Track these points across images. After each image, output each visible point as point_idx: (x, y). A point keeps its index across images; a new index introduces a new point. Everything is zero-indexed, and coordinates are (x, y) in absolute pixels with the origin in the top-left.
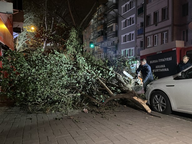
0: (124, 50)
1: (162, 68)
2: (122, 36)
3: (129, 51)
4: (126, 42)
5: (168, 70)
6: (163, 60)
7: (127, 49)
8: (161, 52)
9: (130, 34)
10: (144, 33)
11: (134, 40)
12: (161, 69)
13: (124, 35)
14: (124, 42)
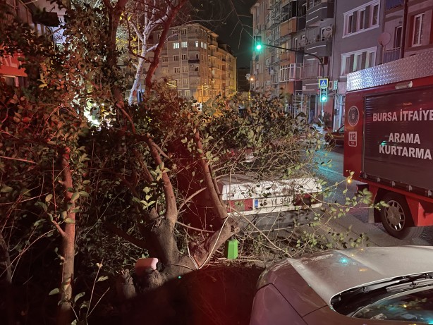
0: (348, 55)
1: (408, 145)
2: (345, 14)
3: (361, 58)
4: (355, 31)
5: (428, 155)
6: (416, 118)
7: (357, 53)
8: (411, 85)
9: (368, 8)
10: (406, 5)
11: (377, 26)
12: (405, 148)
13: (350, 13)
14: (350, 32)
